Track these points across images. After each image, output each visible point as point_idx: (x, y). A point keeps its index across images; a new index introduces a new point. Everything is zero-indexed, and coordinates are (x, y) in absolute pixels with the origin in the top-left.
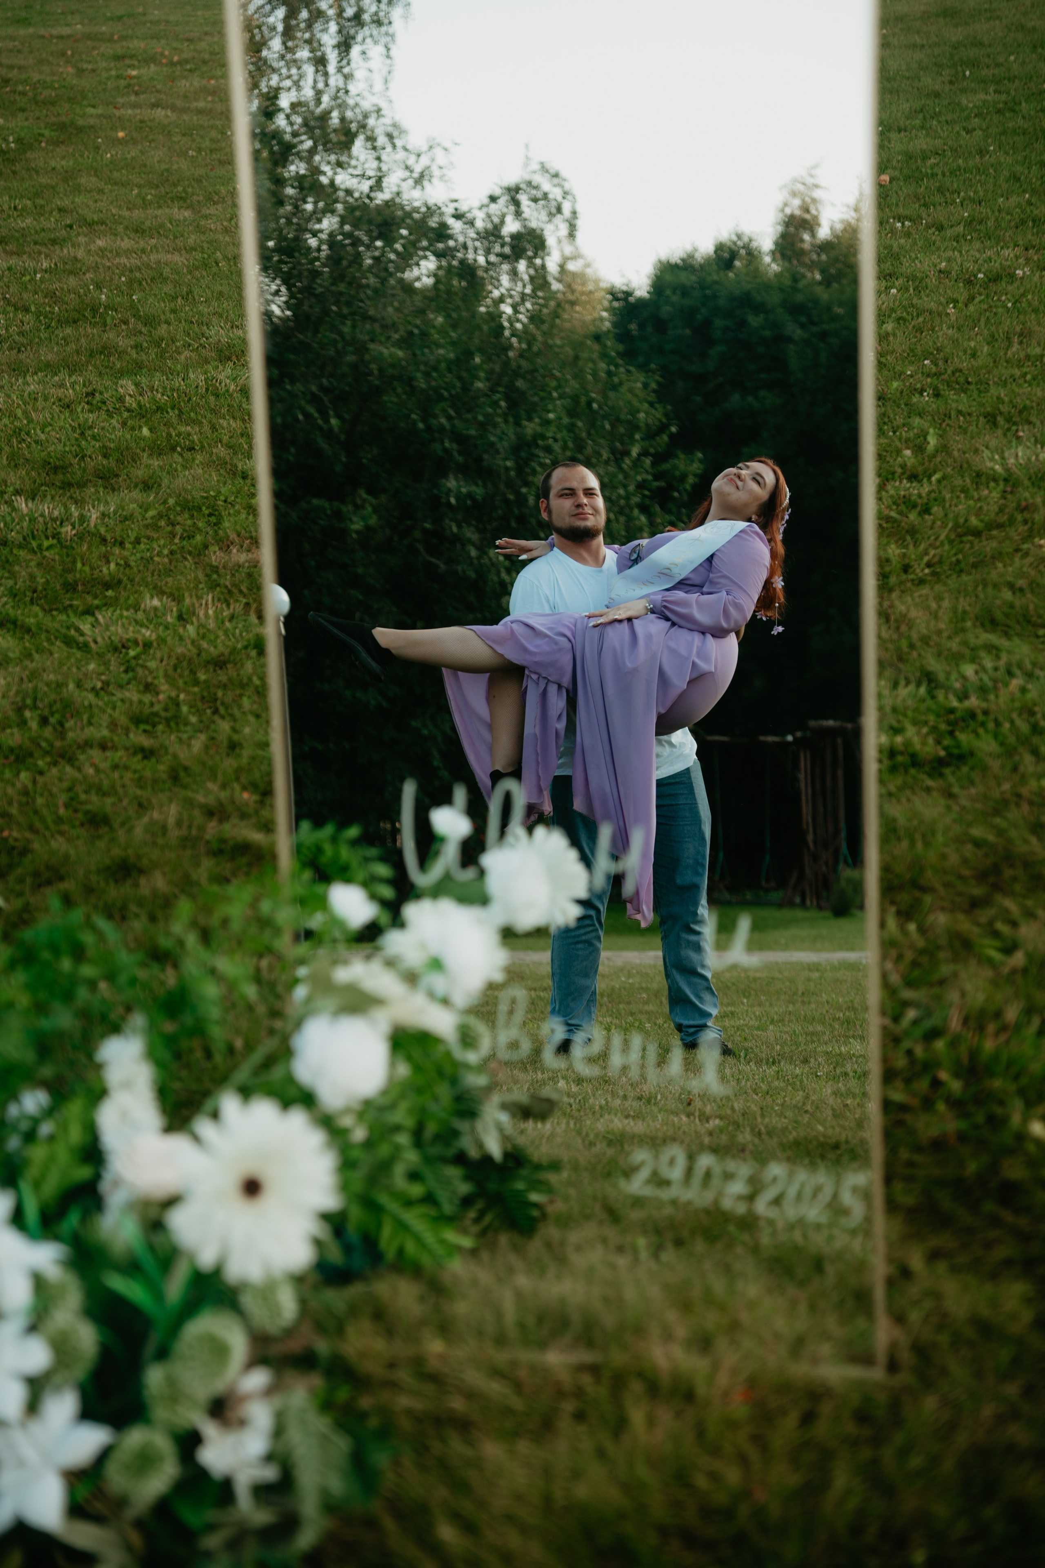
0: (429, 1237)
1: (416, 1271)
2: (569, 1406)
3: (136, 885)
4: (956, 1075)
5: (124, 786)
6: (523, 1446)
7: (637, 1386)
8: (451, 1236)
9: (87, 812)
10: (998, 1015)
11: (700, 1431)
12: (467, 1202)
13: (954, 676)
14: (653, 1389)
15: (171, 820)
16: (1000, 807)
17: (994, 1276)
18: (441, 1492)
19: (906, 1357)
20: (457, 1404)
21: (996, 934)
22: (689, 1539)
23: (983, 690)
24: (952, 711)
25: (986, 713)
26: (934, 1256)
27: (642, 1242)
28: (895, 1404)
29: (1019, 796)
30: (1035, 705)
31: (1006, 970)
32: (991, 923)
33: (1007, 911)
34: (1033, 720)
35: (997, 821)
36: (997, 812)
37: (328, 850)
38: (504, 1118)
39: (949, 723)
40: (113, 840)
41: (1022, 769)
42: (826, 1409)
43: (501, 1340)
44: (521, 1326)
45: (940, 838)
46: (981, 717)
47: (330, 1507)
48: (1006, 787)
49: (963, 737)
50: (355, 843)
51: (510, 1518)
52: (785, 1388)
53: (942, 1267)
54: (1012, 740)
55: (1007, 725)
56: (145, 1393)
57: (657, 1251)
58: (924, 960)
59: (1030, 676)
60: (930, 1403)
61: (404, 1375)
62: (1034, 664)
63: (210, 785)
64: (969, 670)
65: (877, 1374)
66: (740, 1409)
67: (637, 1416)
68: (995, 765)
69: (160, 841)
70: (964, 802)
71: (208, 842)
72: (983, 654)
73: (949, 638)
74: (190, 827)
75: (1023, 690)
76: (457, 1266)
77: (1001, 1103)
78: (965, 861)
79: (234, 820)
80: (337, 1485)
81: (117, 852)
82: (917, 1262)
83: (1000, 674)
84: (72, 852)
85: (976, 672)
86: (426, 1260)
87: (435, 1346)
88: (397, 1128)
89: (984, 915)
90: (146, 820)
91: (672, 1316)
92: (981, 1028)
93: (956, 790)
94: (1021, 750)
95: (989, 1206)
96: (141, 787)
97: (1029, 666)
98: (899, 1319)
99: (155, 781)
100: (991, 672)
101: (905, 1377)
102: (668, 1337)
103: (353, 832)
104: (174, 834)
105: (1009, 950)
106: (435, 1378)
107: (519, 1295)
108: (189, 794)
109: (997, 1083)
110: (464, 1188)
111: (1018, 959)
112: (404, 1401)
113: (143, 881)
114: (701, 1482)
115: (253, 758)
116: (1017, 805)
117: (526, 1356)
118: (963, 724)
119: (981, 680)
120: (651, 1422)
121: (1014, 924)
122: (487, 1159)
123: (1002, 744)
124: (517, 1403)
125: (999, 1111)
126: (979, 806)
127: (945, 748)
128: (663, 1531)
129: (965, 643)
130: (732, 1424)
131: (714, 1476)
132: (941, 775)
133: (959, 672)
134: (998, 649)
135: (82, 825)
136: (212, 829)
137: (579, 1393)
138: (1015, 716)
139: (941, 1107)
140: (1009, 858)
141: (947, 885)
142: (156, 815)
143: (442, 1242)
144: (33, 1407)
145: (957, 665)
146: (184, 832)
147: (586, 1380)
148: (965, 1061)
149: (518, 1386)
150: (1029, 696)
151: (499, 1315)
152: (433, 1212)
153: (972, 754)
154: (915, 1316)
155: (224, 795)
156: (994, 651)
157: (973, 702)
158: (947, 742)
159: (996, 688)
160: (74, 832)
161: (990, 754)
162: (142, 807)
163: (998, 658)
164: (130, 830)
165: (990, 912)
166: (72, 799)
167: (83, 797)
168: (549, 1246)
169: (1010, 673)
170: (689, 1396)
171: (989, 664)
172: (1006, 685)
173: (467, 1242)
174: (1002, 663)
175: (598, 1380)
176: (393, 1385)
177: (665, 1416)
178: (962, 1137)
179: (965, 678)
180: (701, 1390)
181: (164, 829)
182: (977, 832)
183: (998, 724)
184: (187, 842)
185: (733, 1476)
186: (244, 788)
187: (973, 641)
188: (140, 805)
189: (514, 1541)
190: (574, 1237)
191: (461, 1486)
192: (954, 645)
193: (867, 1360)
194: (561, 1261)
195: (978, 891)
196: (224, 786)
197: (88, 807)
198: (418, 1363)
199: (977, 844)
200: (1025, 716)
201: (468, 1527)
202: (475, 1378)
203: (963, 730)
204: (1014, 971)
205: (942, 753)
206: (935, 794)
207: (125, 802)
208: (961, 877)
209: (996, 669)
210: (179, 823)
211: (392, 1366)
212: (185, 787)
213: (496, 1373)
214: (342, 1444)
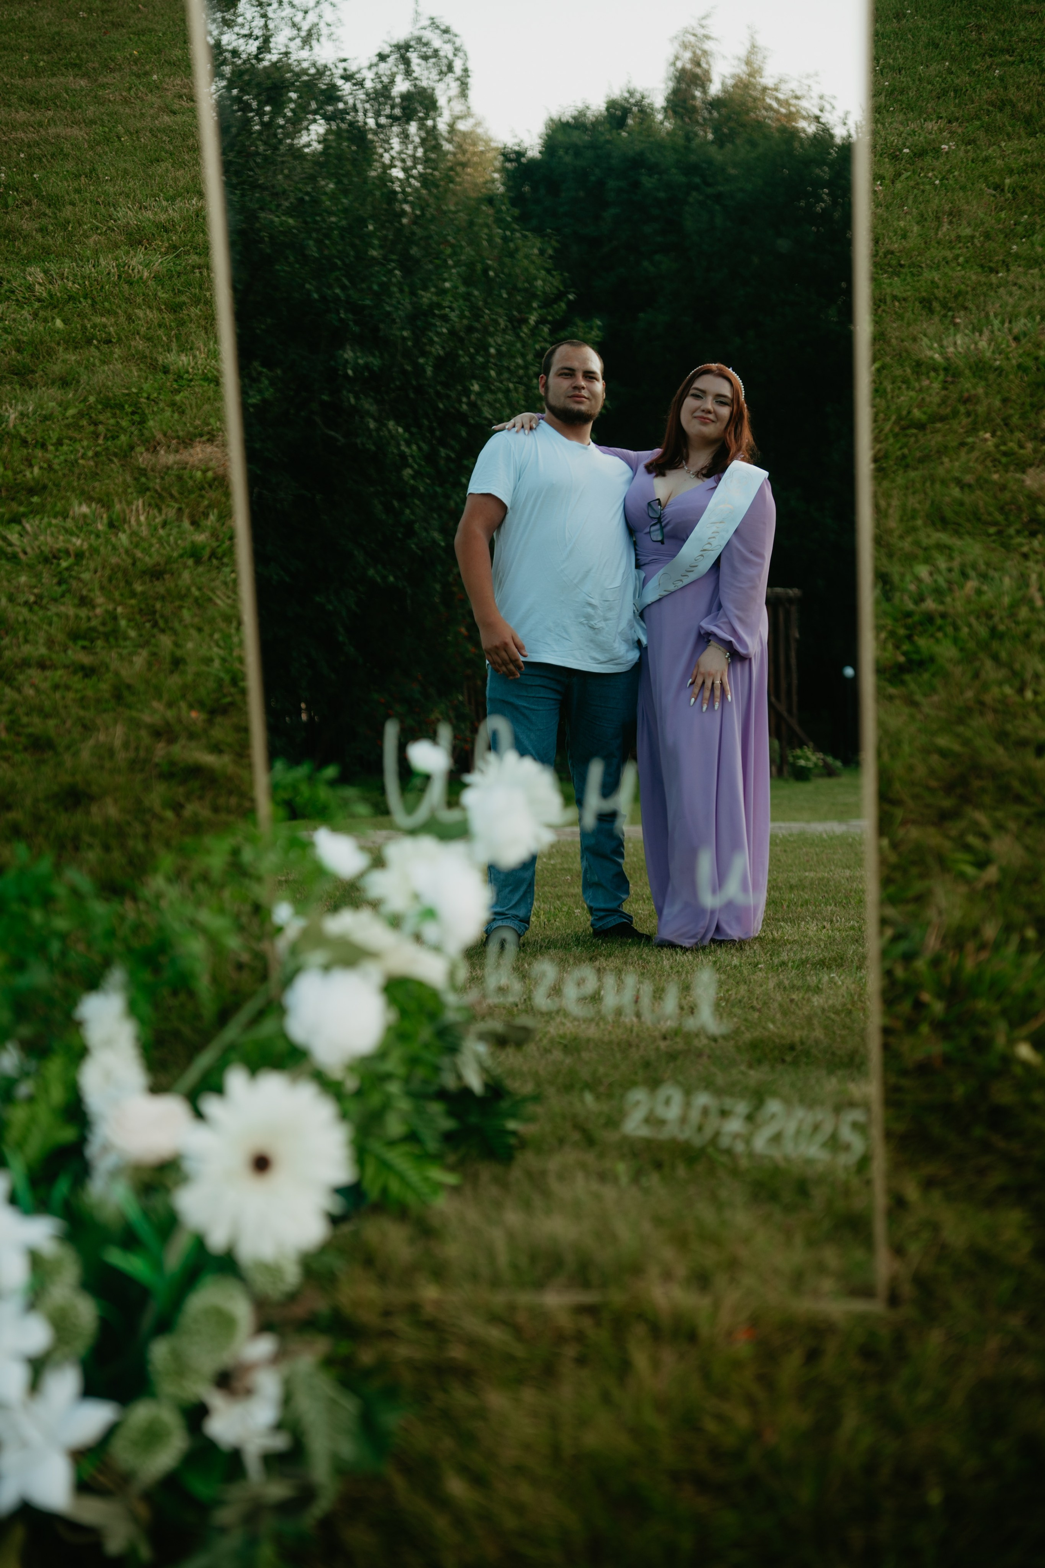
0: (413, 1175)
1: (402, 1213)
2: (570, 1351)
3: (88, 813)
4: (939, 996)
5: (66, 707)
6: (528, 1395)
7: (640, 1330)
8: (437, 1174)
9: (30, 735)
10: (976, 932)
11: (705, 1372)
12: (448, 1137)
13: (908, 578)
14: (656, 1332)
15: (118, 743)
16: (963, 715)
17: (990, 1203)
18: (448, 1443)
19: (907, 1290)
20: (457, 1353)
21: (967, 848)
22: (701, 1483)
23: (939, 593)
24: (909, 615)
25: (943, 616)
26: (929, 1184)
27: (622, 1168)
28: (899, 1339)
29: (982, 704)
30: (992, 607)
31: (980, 886)
32: (962, 835)
33: (976, 823)
34: (990, 623)
35: (960, 729)
36: (960, 721)
37: (305, 790)
38: (482, 1048)
39: (907, 627)
40: (59, 765)
41: (983, 675)
42: (831, 1346)
43: (496, 1283)
44: (514, 1267)
45: (906, 748)
46: (939, 621)
47: (340, 1469)
48: (970, 694)
49: (922, 642)
50: (333, 783)
51: (519, 1470)
52: (788, 1326)
53: (936, 1195)
54: (971, 645)
55: (965, 630)
56: (150, 1368)
57: (637, 1176)
58: (898, 875)
59: (984, 577)
60: (936, 1338)
61: (400, 1324)
62: (988, 564)
63: (155, 704)
64: (923, 571)
65: (876, 1307)
66: (743, 1347)
67: (641, 1360)
68: (958, 671)
69: (108, 764)
70: (927, 710)
71: (157, 765)
72: (936, 554)
73: (901, 537)
74: (137, 749)
75: (979, 592)
76: (441, 1203)
77: (985, 1024)
78: (932, 772)
79: (182, 741)
80: (348, 1449)
81: (66, 779)
82: (912, 1192)
83: (955, 576)
84: (18, 779)
85: (931, 574)
86: (410, 1199)
87: (430, 1292)
88: (387, 1077)
89: (955, 828)
90: (91, 742)
91: (668, 1253)
92: (960, 947)
93: (918, 697)
94: (981, 655)
95: (978, 1131)
96: (83, 708)
97: (983, 567)
98: (898, 1251)
99: (98, 701)
100: (944, 572)
101: (908, 1311)
102: (667, 1276)
103: (331, 772)
104: (122, 756)
105: (982, 864)
106: (431, 1325)
107: (511, 1236)
108: (134, 714)
109: (981, 1005)
110: (448, 1124)
111: (992, 873)
112: (402, 1351)
113: (94, 809)
114: (711, 1426)
115: (198, 674)
116: (982, 714)
117: (525, 1298)
118: (920, 628)
119: (936, 581)
120: (656, 1364)
121: (986, 838)
122: (466, 1092)
123: (962, 650)
124: (519, 1350)
125: (983, 1032)
126: (943, 714)
127: (904, 654)
128: (675, 1477)
129: (917, 543)
130: (737, 1365)
131: (720, 1418)
132: (903, 683)
133: (913, 573)
134: (950, 548)
135: (25, 749)
136: (161, 750)
137: (580, 1337)
138: (973, 620)
139: (925, 1029)
140: (976, 768)
141: (916, 797)
142: (102, 737)
143: (426, 1179)
144: (35, 1385)
145: (911, 566)
146: (131, 755)
147: (586, 1323)
148: (948, 981)
149: (517, 1331)
150: (984, 598)
151: (491, 1256)
152: (417, 1151)
153: (932, 659)
154: (914, 1248)
155: (170, 714)
156: (947, 551)
157: (930, 604)
158: (906, 647)
159: (951, 590)
160: (18, 757)
161: (950, 660)
162: (87, 728)
163: (951, 558)
164: (76, 754)
165: (962, 824)
166: (13, 722)
167: (25, 720)
168: (530, 1175)
169: (964, 575)
170: (692, 1337)
171: (942, 564)
172: (962, 587)
173: (451, 1179)
174: (956, 564)
175: (598, 1324)
176: (389, 1335)
177: (668, 1356)
178: (947, 1060)
179: (919, 580)
180: (704, 1330)
181: (111, 752)
182: (943, 741)
183: (956, 628)
184: (134, 765)
185: (742, 1418)
186: (191, 707)
187: (925, 542)
188: (85, 727)
189: (525, 1492)
190: (553, 1164)
191: (467, 1439)
192: (907, 545)
193: (866, 1292)
194: (546, 1194)
195: (947, 803)
196: (170, 705)
197: (30, 730)
198: (413, 1309)
199: (943, 753)
200: (984, 620)
201: (478, 1480)
202: (473, 1325)
203: (921, 634)
204: (988, 886)
205: (902, 659)
206: (898, 702)
207: (69, 723)
208: (929, 788)
209: (950, 570)
210: (126, 745)
211: (387, 1313)
212: (129, 707)
213: (494, 1319)
214: (350, 1405)
